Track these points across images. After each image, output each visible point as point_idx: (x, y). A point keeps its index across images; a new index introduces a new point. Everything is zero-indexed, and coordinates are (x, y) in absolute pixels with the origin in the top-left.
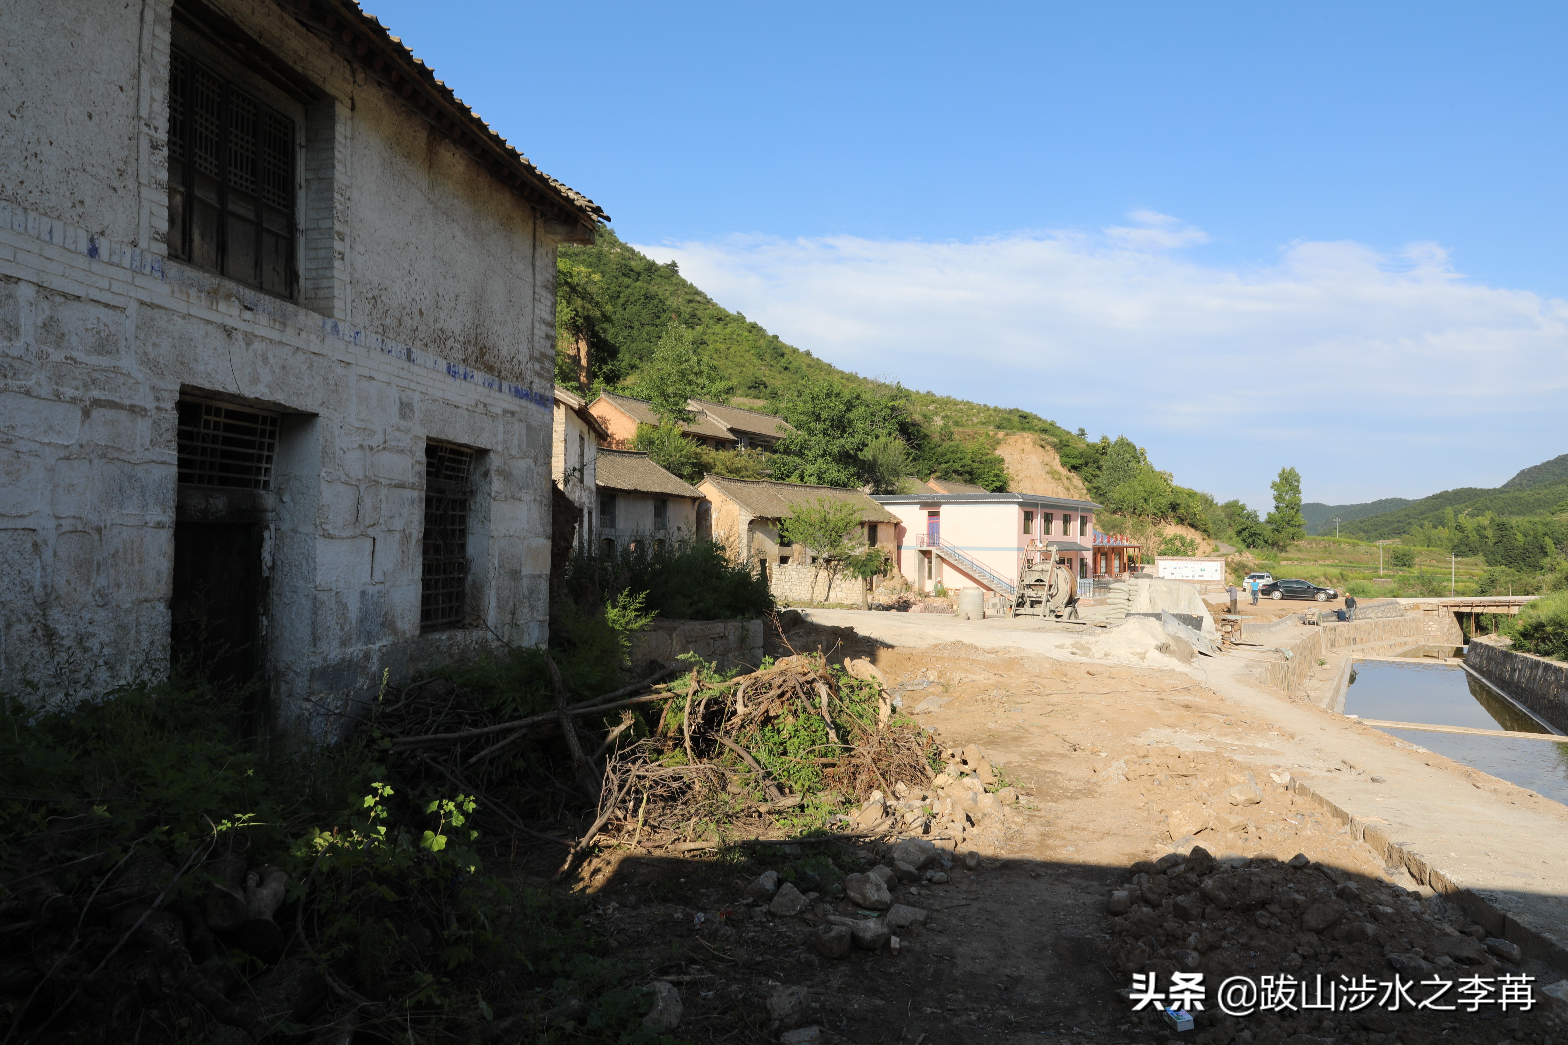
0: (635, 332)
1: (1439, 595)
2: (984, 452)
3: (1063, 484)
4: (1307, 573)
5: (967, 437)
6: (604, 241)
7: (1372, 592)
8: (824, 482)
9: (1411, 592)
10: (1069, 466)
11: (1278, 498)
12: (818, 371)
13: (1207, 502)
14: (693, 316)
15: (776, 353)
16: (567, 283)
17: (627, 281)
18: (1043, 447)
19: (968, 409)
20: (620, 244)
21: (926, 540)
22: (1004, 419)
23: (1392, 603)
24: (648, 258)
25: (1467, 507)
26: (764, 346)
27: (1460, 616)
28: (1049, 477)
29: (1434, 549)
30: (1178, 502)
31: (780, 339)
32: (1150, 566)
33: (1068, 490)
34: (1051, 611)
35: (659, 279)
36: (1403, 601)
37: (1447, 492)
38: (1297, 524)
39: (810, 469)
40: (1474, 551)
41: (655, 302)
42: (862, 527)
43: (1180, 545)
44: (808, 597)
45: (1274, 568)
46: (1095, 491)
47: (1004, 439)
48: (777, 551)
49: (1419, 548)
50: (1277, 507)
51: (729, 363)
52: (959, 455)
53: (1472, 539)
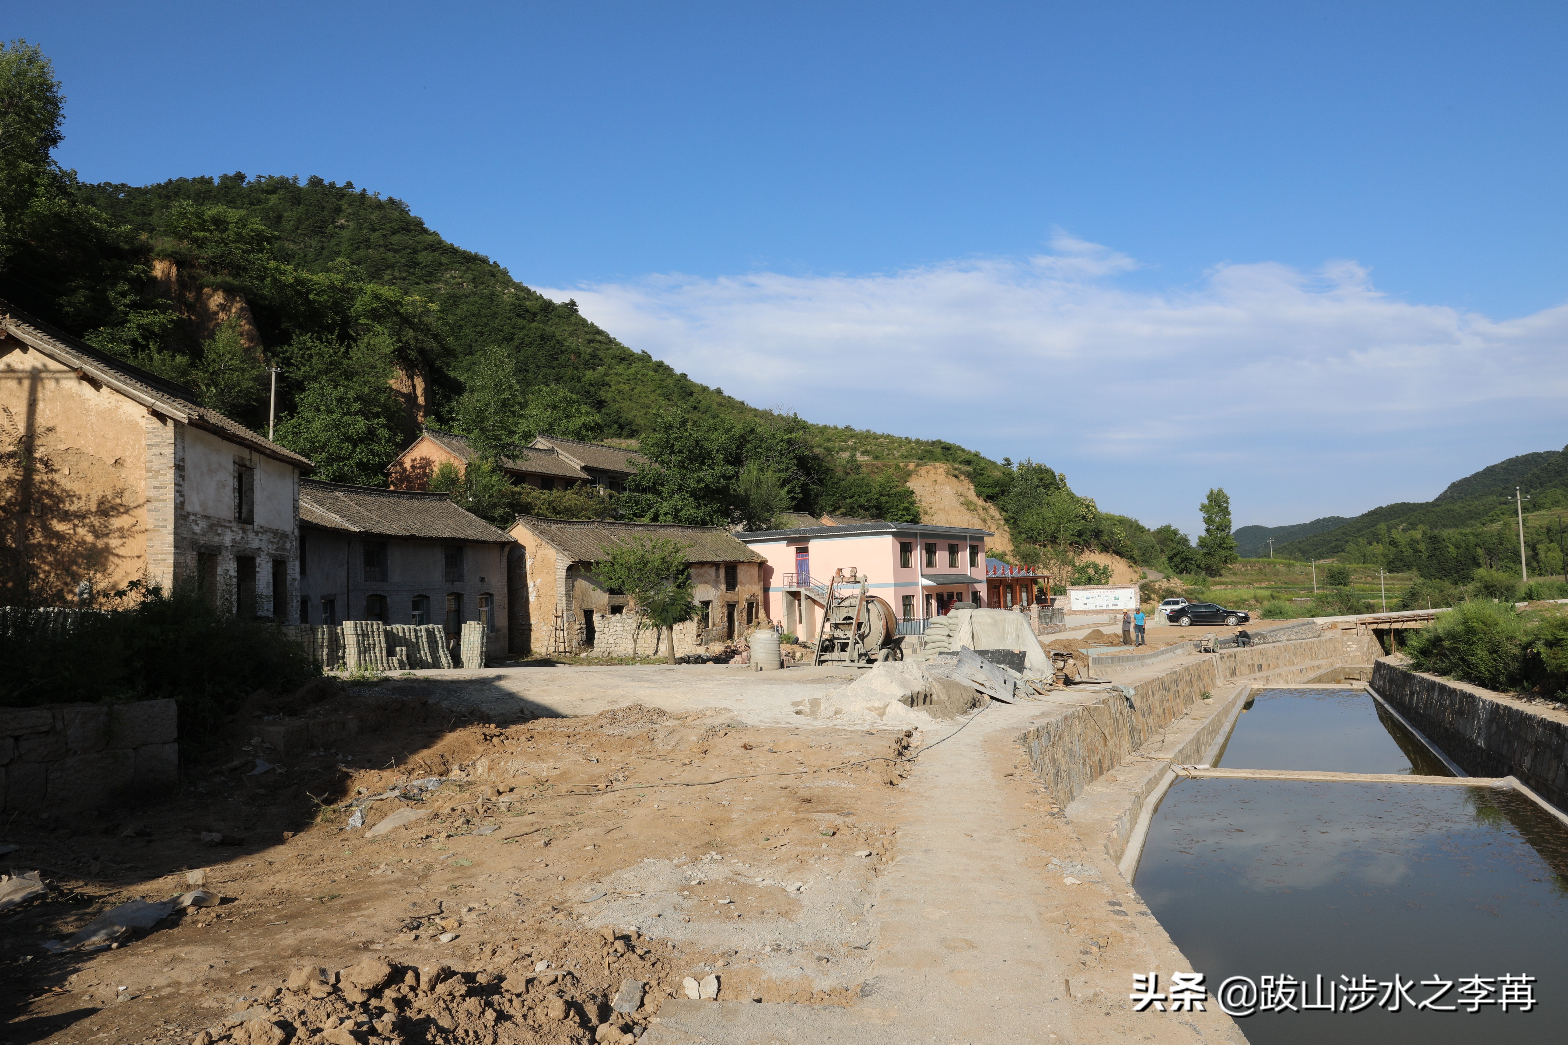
0: (530, 375)
1: (1358, 612)
2: (892, 484)
3: (979, 515)
4: (1237, 596)
5: (876, 470)
6: (497, 281)
7: (1290, 613)
8: (681, 521)
9: (1330, 610)
10: (984, 495)
11: (1208, 521)
12: (730, 410)
13: (1136, 528)
14: (594, 356)
15: (685, 392)
16: (397, 313)
17: (521, 322)
18: (956, 477)
19: (889, 443)
20: (514, 283)
21: (795, 580)
22: (927, 451)
23: (1308, 624)
24: (545, 297)
25: (1402, 522)
26: (671, 386)
27: (1380, 634)
28: (963, 509)
29: (1369, 565)
30: (1101, 528)
31: (689, 377)
32: (1062, 597)
33: (984, 521)
34: (860, 655)
35: (557, 320)
36: (1320, 621)
37: (1381, 508)
38: (1229, 546)
39: (666, 506)
40: (1408, 566)
41: (552, 343)
42: (717, 569)
43: (1093, 573)
44: (630, 652)
45: (1203, 593)
46: (1012, 521)
47: (915, 471)
48: (606, 600)
49: (1354, 566)
50: (1207, 530)
51: (633, 404)
52: (864, 489)
53: (1406, 554)
